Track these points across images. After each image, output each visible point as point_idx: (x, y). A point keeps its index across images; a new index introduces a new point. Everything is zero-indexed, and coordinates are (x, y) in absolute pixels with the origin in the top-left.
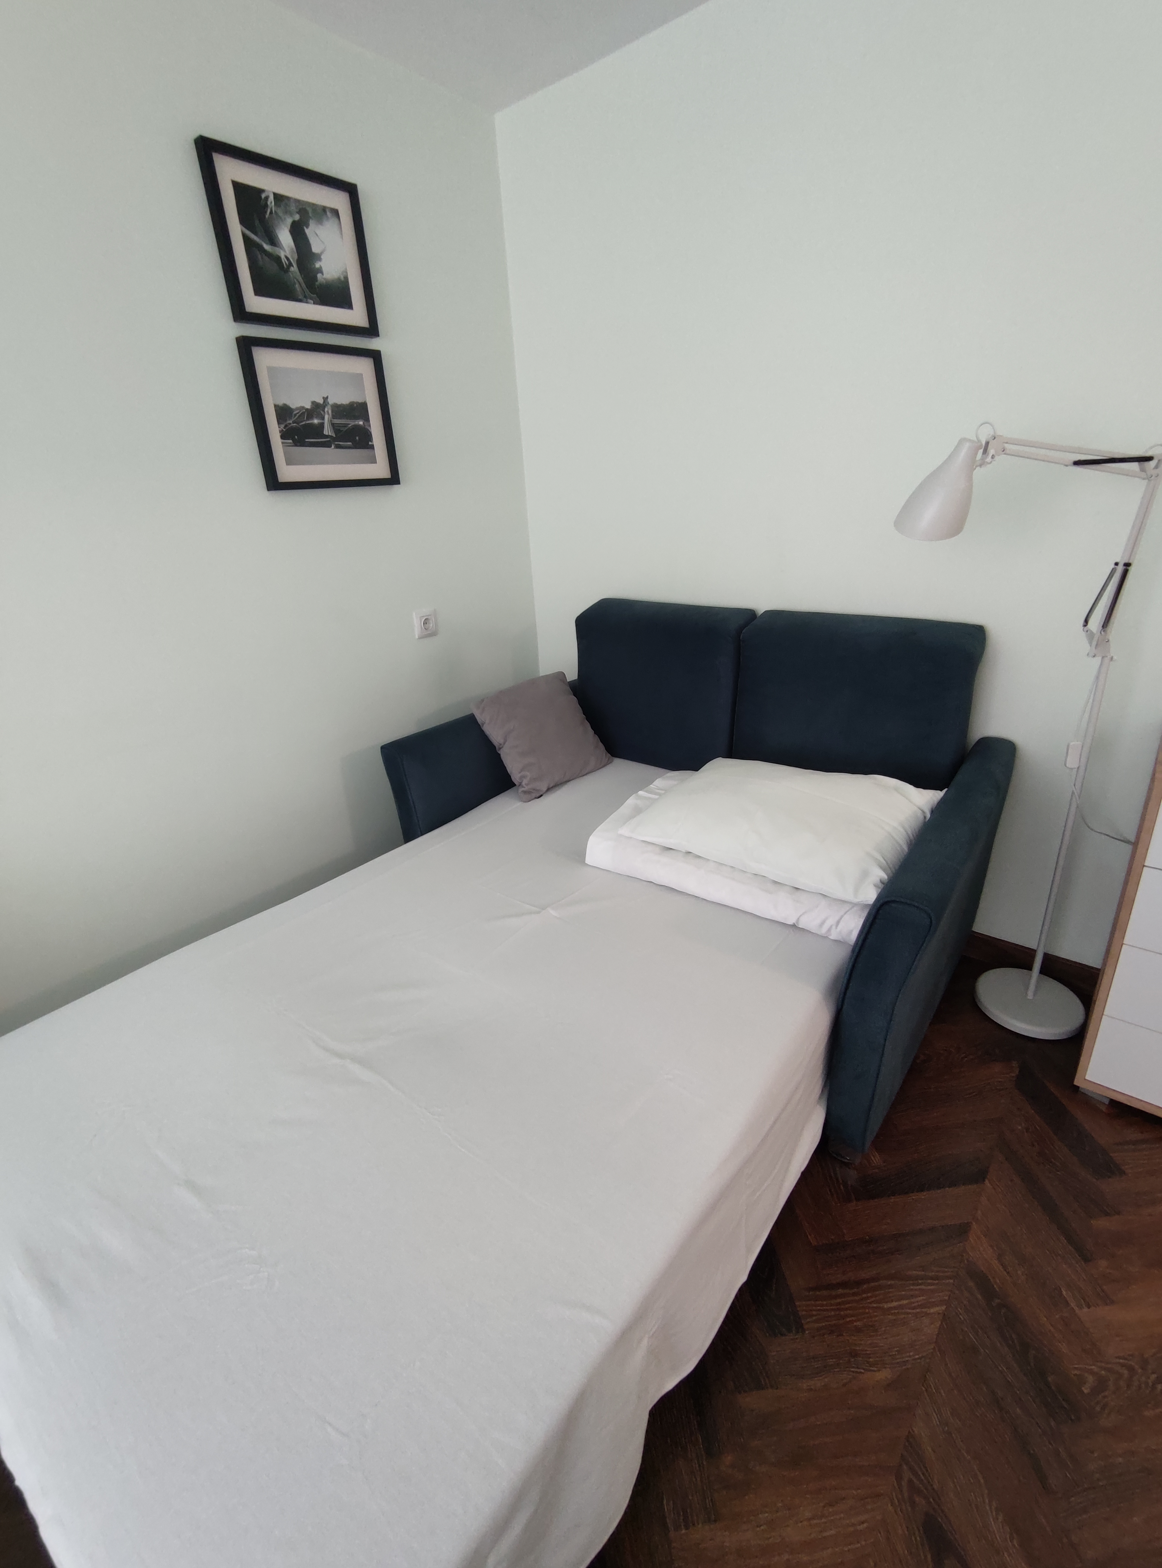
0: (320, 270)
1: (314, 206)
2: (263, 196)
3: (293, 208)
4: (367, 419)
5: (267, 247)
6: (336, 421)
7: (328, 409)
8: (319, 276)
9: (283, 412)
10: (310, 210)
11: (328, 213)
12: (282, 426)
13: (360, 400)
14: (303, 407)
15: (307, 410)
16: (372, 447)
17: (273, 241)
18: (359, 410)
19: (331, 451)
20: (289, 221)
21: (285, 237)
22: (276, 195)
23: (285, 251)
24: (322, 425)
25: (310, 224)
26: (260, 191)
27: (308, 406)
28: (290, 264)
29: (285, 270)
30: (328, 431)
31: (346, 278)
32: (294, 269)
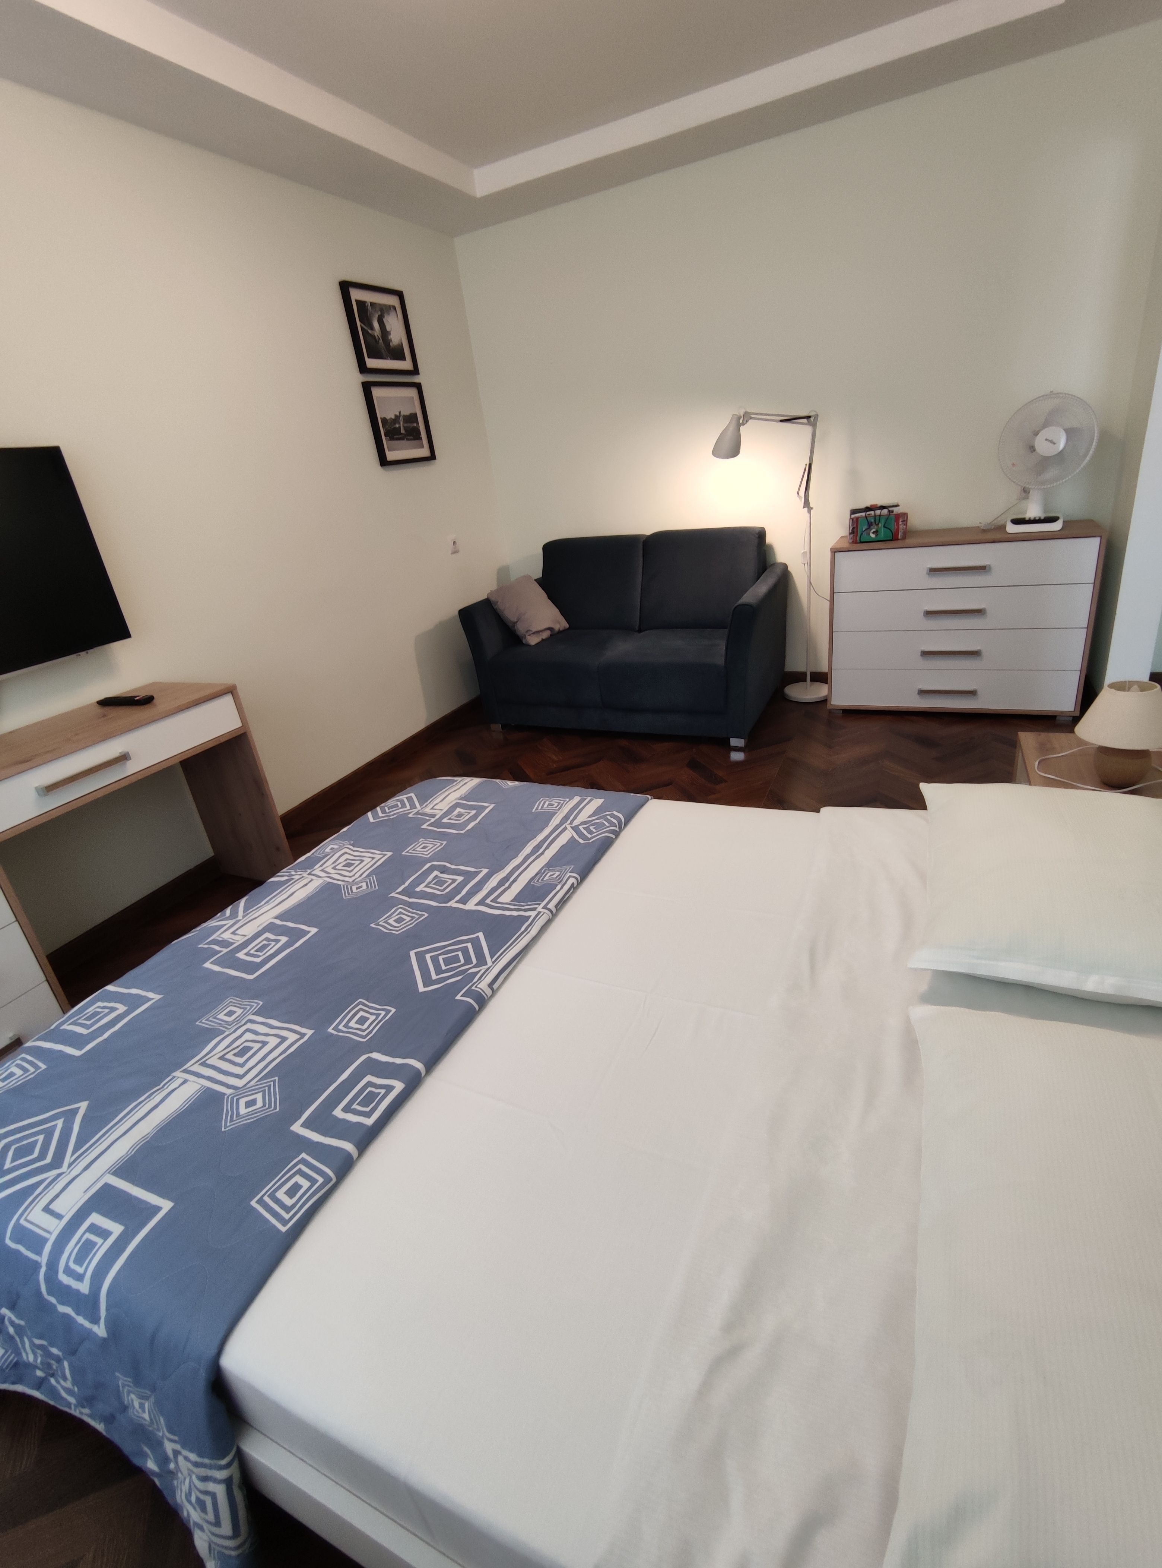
0: (391, 340)
1: (385, 305)
2: (366, 305)
3: (378, 309)
4: (417, 423)
5: (370, 331)
6: (406, 425)
7: (401, 418)
8: (391, 344)
9: (384, 420)
10: (384, 308)
11: (392, 309)
12: (385, 429)
13: (413, 412)
14: (391, 418)
15: (393, 419)
16: (421, 439)
17: (372, 328)
18: (412, 418)
19: (404, 442)
20: (377, 316)
21: (376, 325)
22: (371, 303)
23: (376, 332)
24: (400, 427)
25: (385, 316)
26: (365, 302)
27: (393, 417)
28: (379, 339)
29: (377, 342)
30: (402, 431)
31: (402, 343)
32: (381, 341)
